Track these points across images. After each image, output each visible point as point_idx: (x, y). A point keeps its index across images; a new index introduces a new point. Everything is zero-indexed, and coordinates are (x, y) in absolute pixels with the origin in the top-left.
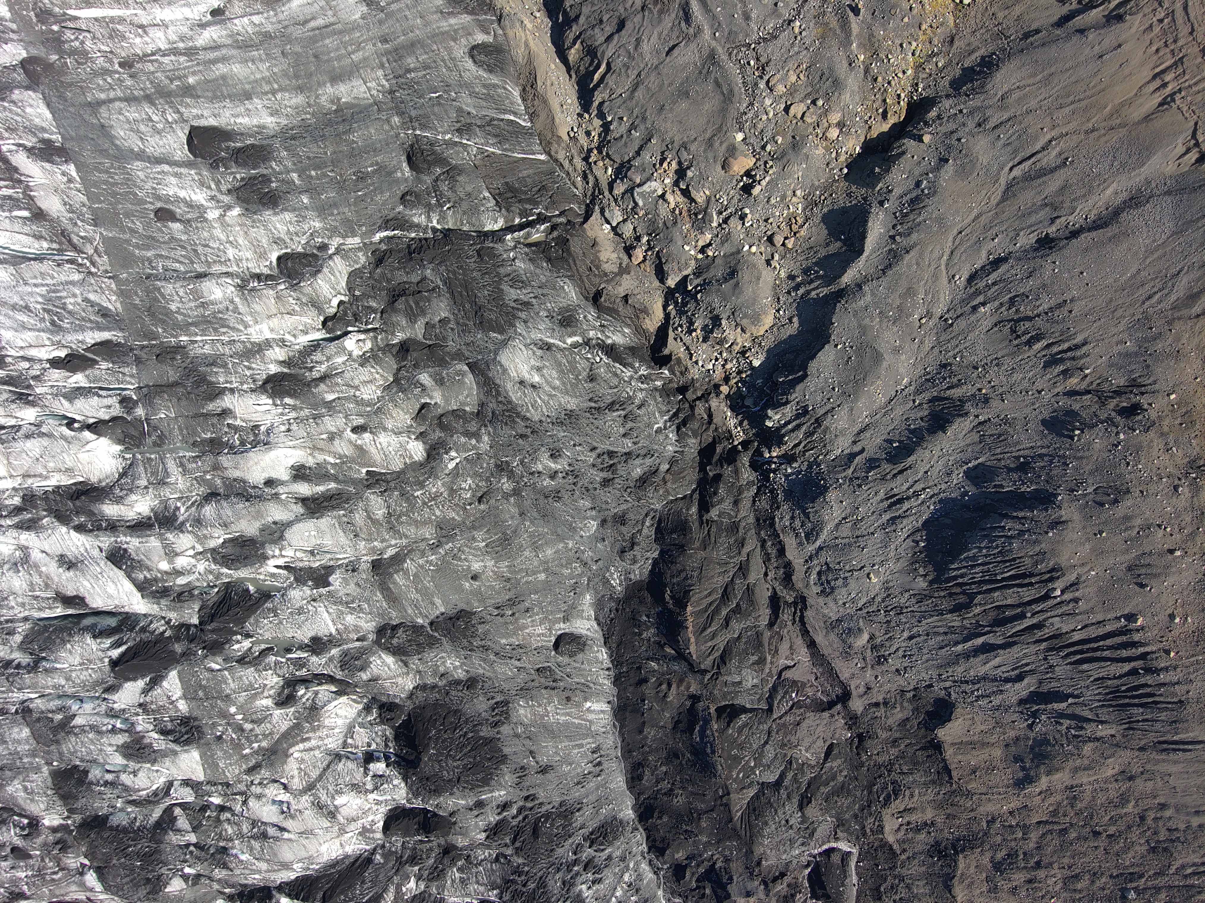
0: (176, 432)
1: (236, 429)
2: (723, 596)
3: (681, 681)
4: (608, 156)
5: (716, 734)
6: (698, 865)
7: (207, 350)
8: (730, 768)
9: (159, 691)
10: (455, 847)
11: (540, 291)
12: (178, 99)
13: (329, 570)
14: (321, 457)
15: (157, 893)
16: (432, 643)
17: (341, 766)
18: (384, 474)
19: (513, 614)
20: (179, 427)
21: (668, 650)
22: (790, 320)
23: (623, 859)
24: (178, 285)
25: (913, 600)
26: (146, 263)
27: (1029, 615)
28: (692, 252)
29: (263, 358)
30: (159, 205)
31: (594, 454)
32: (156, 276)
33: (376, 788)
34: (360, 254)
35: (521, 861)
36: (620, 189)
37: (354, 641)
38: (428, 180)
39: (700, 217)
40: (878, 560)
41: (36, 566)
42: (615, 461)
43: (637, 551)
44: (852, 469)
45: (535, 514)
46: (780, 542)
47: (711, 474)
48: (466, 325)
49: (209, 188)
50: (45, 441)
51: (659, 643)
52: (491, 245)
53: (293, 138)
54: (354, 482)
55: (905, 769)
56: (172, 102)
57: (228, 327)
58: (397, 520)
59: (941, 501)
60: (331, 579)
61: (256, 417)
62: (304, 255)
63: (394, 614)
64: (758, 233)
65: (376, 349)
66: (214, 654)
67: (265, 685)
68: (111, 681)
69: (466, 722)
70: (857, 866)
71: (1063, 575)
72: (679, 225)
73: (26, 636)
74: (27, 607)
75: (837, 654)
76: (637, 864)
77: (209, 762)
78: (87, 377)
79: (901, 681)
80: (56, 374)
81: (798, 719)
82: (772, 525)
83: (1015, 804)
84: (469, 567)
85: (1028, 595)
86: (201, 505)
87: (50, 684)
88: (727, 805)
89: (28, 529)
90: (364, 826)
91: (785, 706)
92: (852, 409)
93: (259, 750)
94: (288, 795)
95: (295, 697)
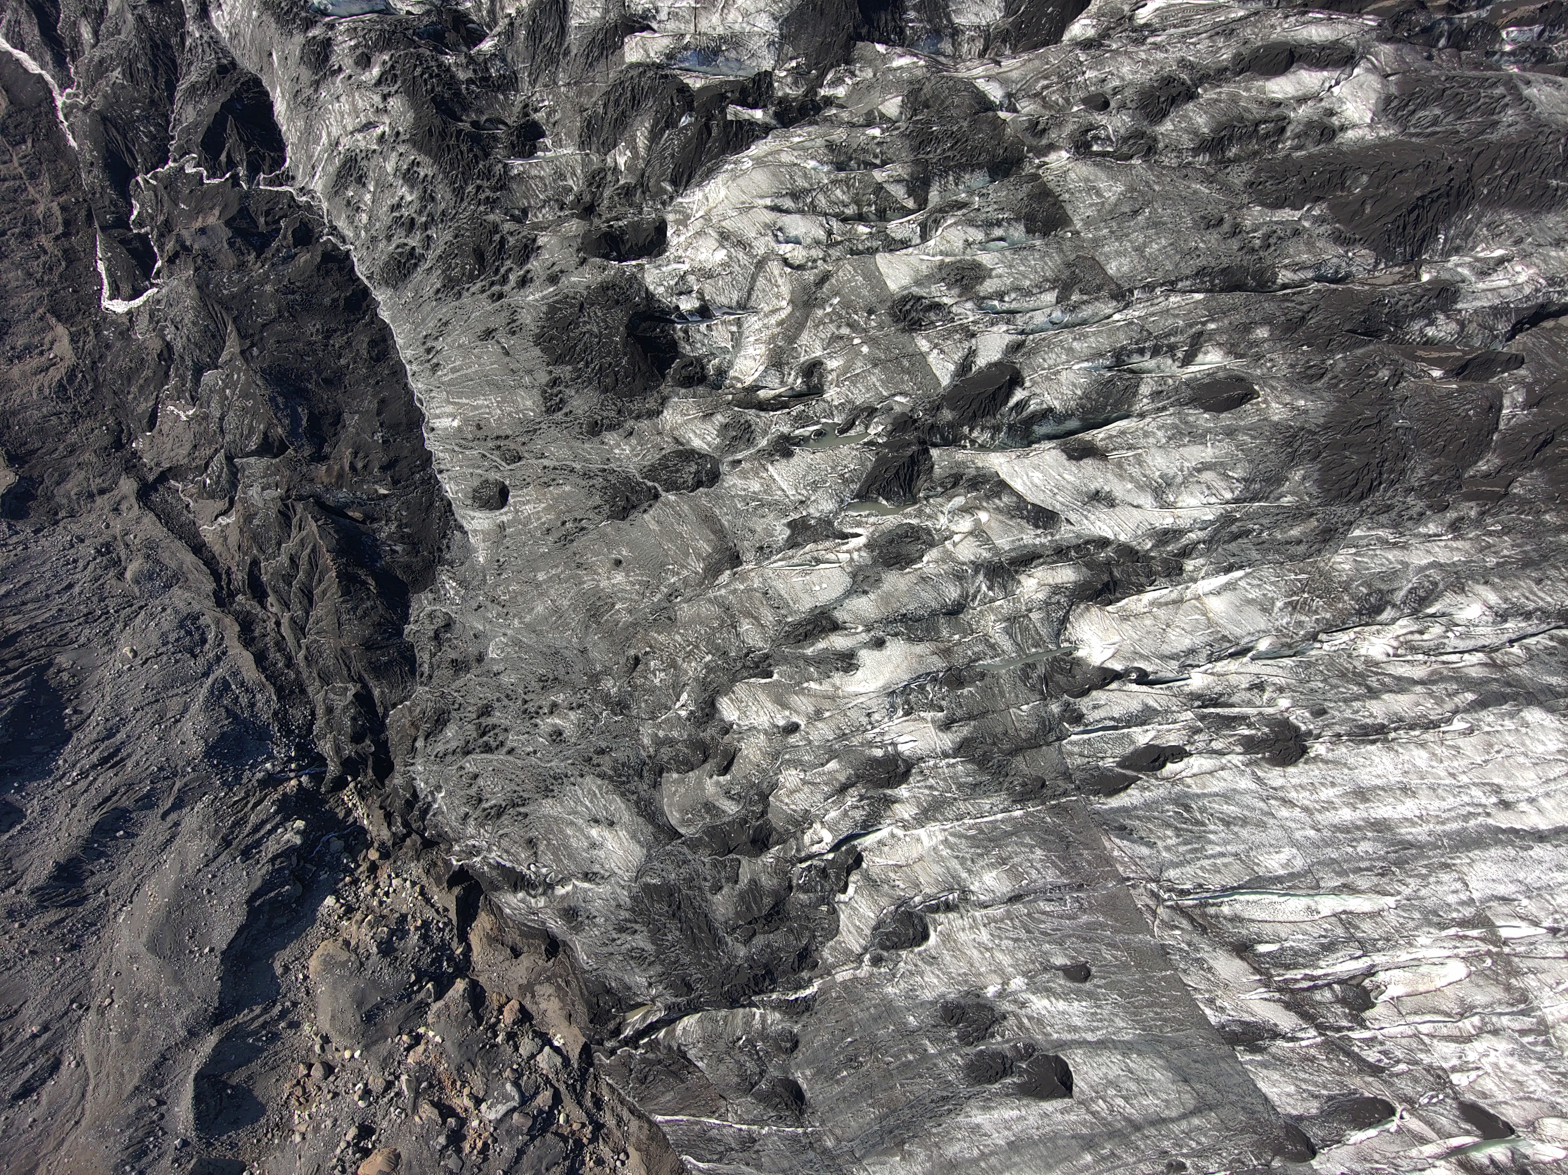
0: (1007, 688)
1: (933, 706)
2: (311, 592)
3: (341, 475)
4: (565, 1140)
5: (276, 420)
6: (278, 250)
7: (986, 803)
8: (249, 382)
9: (956, 358)
10: (580, 216)
11: (610, 949)
12: (1097, 1130)
13: (792, 544)
14: (826, 687)
15: (910, 92)
16: (651, 472)
17: (735, 296)
18: (751, 677)
19: (564, 523)
20: (1004, 696)
21: (357, 515)
22: (286, 969)
23: (374, 239)
24: (1041, 882)
25: (72, 635)
26: (1086, 905)
28: (431, 1034)
29: (919, 805)
30: (1088, 986)
31: (509, 743)
32: (1071, 889)
33: (683, 278)
34: (831, 960)
35: (491, 217)
36: (544, 1098)
37: (744, 459)
38: (773, 1072)
39: (424, 1085)
40: (126, 676)
41: (1140, 487)
42: (481, 741)
43: (430, 629)
44: (176, 788)
45: (567, 653)
46: (264, 670)
47: (368, 741)
48: (690, 888)
49: (1030, 1018)
50: (1166, 649)
51: (374, 520)
52: (679, 1000)
53: (944, 1099)
54: (785, 660)
55: (54, 420)
56: (1104, 1125)
57: (967, 837)
58: (723, 621)
59: (50, 772)
60: (788, 532)
61: (910, 726)
62: (896, 947)
63: (704, 501)
64: (346, 1076)
65: (799, 834)
66: (903, 414)
67: (838, 385)
68: (1018, 359)
69: (590, 382)
70: (101, 284)
72: (452, 1067)
73: (1135, 394)
74: (1140, 433)
75: (162, 543)
76: (358, 236)
77: (875, 279)
78: (1133, 742)
79: (76, 527)
80: (1173, 739)
81: (196, 452)
82: (280, 689)
84: (627, 575)
86: (965, 596)
87: (1092, 339)
88: (244, 336)
89: (1166, 532)
90: (686, 226)
91: (214, 465)
92: (182, 869)
93: (823, 303)
94: (781, 252)
95: (803, 375)
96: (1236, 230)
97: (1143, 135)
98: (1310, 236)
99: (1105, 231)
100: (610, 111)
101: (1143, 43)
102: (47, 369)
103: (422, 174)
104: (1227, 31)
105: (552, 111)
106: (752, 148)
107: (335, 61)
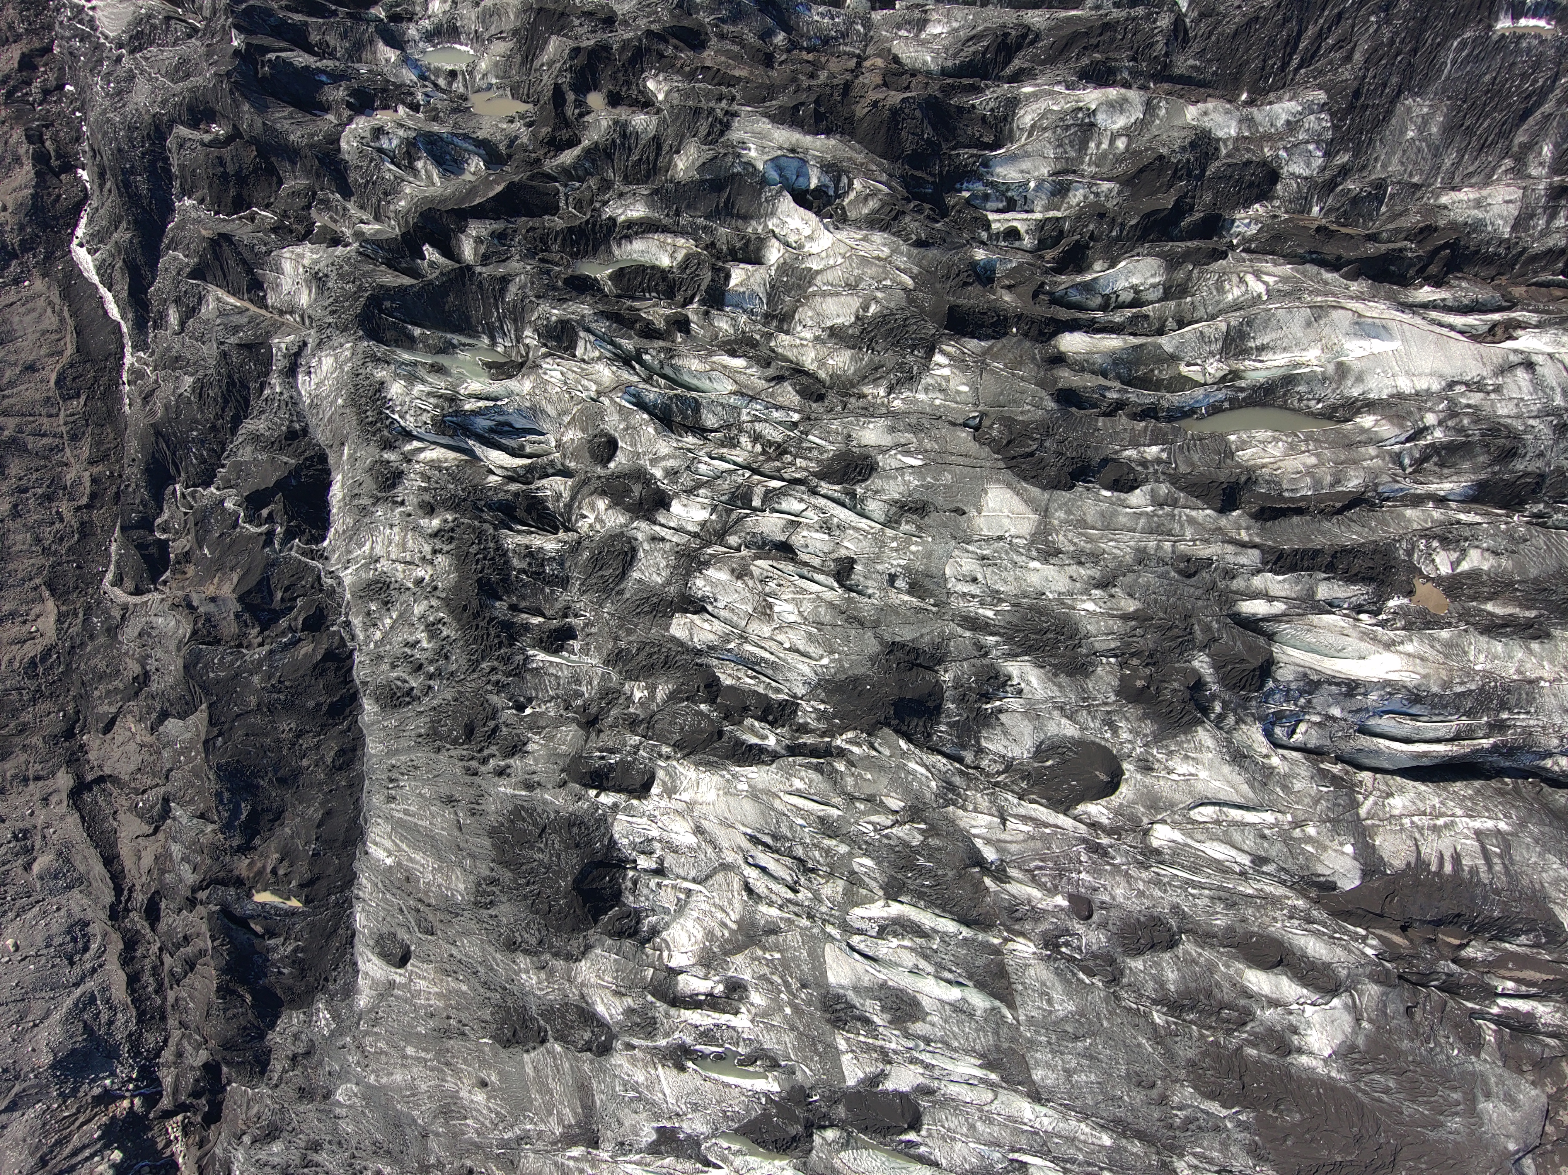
2: (193, 965)
3: (261, 872)
6: (284, 633)
9: (868, 1070)
10: (579, 725)
13: (654, 1148)
16: (549, 1013)
17: (693, 874)
19: (448, 1018)
23: (380, 658)
33: (650, 841)
35: (494, 699)
37: (639, 1047)
42: (301, 1171)
43: (291, 1047)
45: (408, 1131)
46: (133, 991)
51: (272, 934)
55: (14, 695)
60: (654, 1137)
63: (586, 1067)
66: (803, 1085)
67: (753, 1021)
68: (924, 1102)
69: (525, 897)
70: (107, 566)
75: (78, 846)
76: (367, 643)
77: (818, 963)
81: (138, 775)
82: (142, 1012)
84: (488, 1099)
87: (996, 1128)
88: (212, 724)
90: (671, 797)
91: (151, 796)
93: (765, 949)
94: (745, 873)
95: (726, 987)
96: (1163, 1101)
97: (1112, 962)
98: (1228, 1137)
99: (1043, 1039)
100: (642, 656)
101: (1147, 868)
102: (25, 641)
103: (445, 633)
104: (1231, 900)
105: (590, 623)
106: (754, 768)
107: (400, 492)
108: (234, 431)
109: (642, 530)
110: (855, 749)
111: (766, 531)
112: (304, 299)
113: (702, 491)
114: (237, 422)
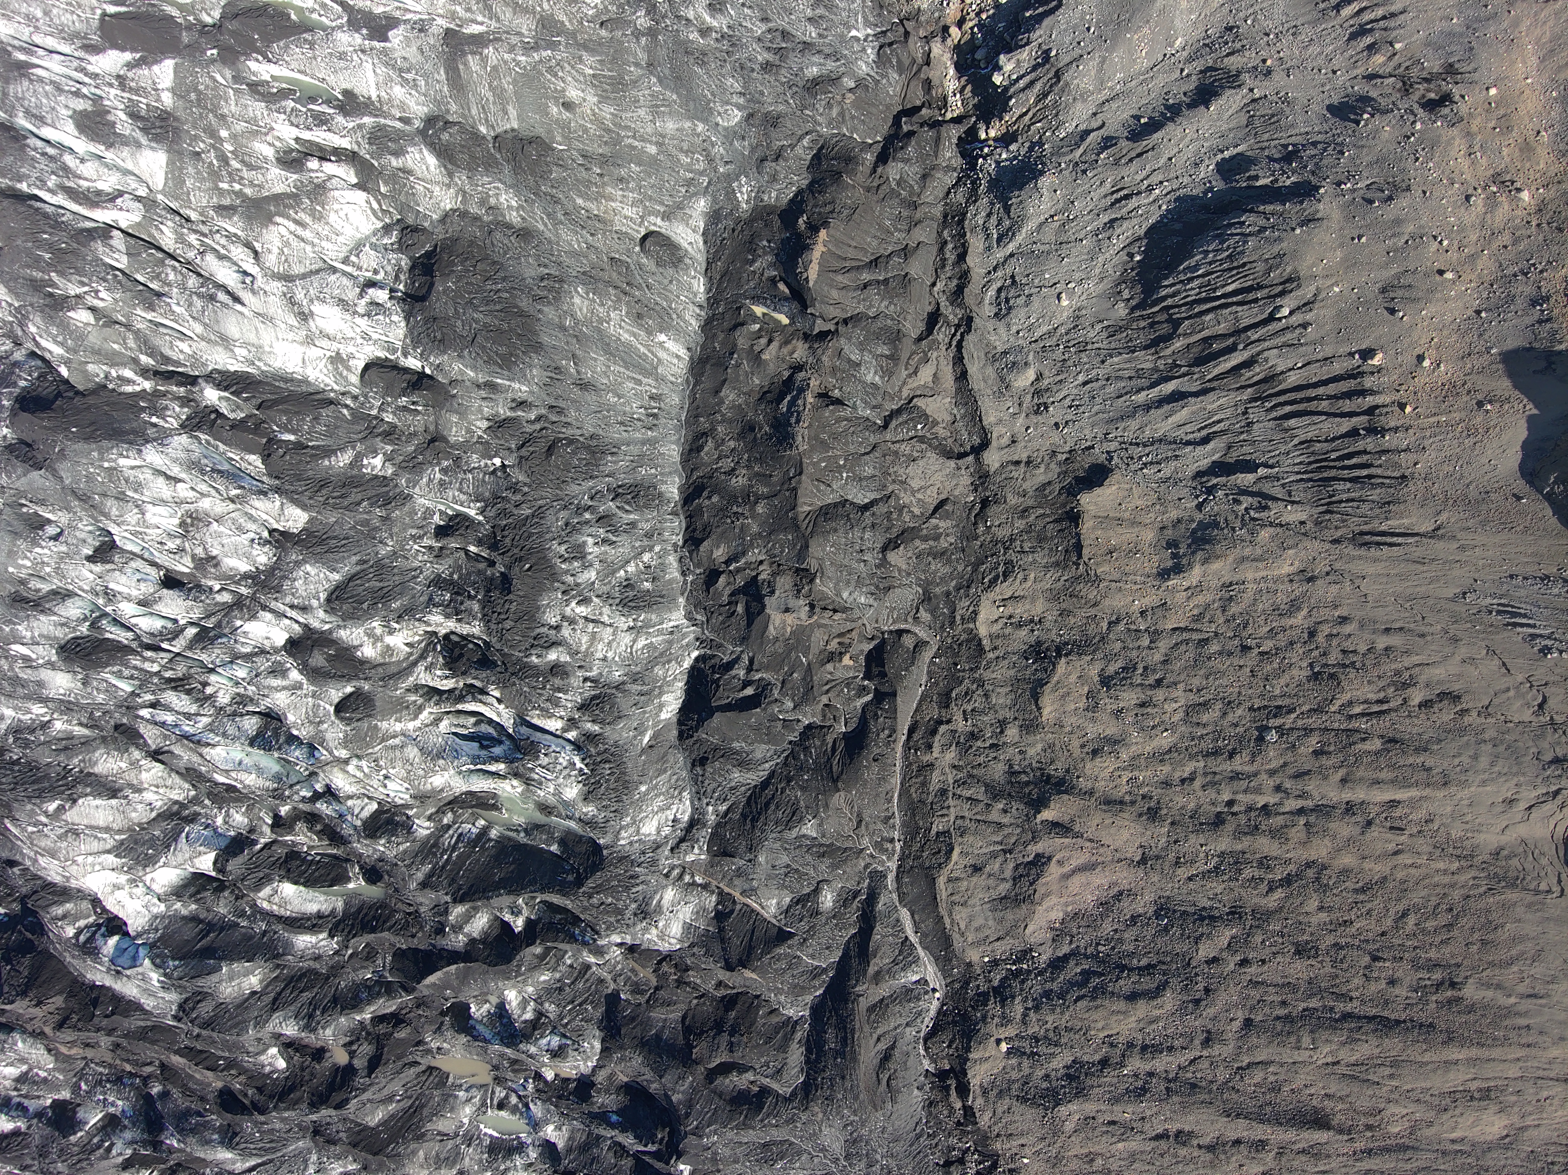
2: (870, 262)
3: (785, 342)
5: (808, 406)
6: (738, 572)
8: (812, 449)
10: (444, 439)
13: (392, 22)
15: (56, 311)
16: (490, 165)
17: (333, 278)
19: (601, 175)
21: (782, 286)
23: (649, 536)
25: (1105, 334)
27: (1241, 347)
31: (764, 27)
33: (368, 315)
35: (522, 477)
37: (394, 118)
40: (1077, 276)
42: (789, 45)
43: (781, 168)
44: (1081, 151)
45: (667, 72)
46: (963, 245)
47: (905, 128)
51: (772, 278)
55: (1027, 546)
59: (1178, 199)
60: (391, 33)
63: (453, 107)
66: (224, 63)
67: (272, 129)
69: (504, 279)
70: (931, 662)
71: (1299, 286)
75: (990, 392)
76: (664, 552)
77: (174, 174)
79: (1055, 437)
81: (916, 454)
82: (961, 222)
83: (1151, 600)
84: (564, 90)
85: (1247, 315)
88: (795, 489)
90: (338, 353)
91: (904, 433)
92: (1103, 62)
93: (239, 194)
94: (257, 269)
95: (304, 164)
102: (1010, 597)
103: (564, 547)
105: (415, 538)
106: (232, 369)
107: (588, 691)
108: (772, 774)
109: (319, 620)
110: (128, 373)
111: (180, 602)
112: (670, 895)
113: (248, 650)
114: (765, 784)
